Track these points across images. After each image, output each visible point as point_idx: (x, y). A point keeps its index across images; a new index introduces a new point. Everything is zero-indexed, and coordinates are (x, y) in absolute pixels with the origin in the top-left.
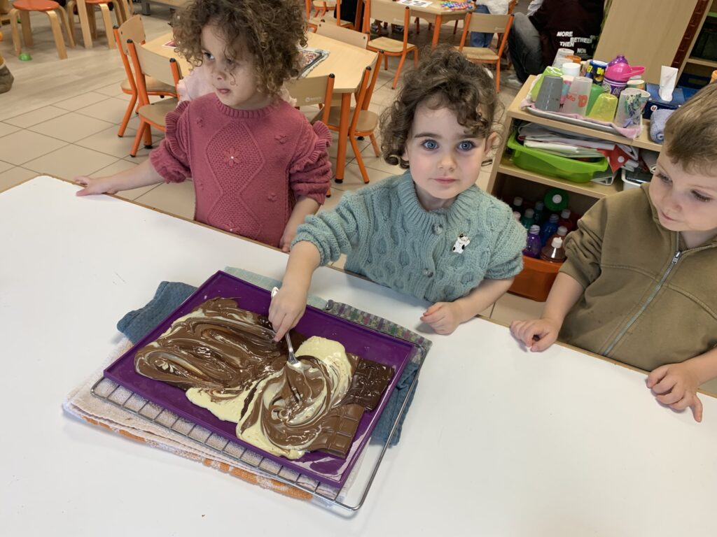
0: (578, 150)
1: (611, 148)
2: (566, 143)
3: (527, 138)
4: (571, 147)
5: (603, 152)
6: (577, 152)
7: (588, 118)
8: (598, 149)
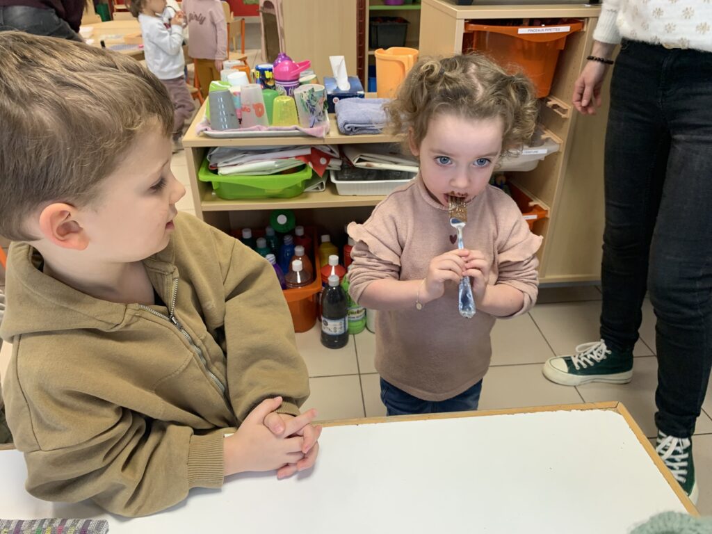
0: (276, 163)
1: (308, 152)
2: (262, 159)
3: (219, 165)
4: (268, 162)
5: (302, 159)
6: (277, 166)
7: (272, 127)
8: (296, 157)
